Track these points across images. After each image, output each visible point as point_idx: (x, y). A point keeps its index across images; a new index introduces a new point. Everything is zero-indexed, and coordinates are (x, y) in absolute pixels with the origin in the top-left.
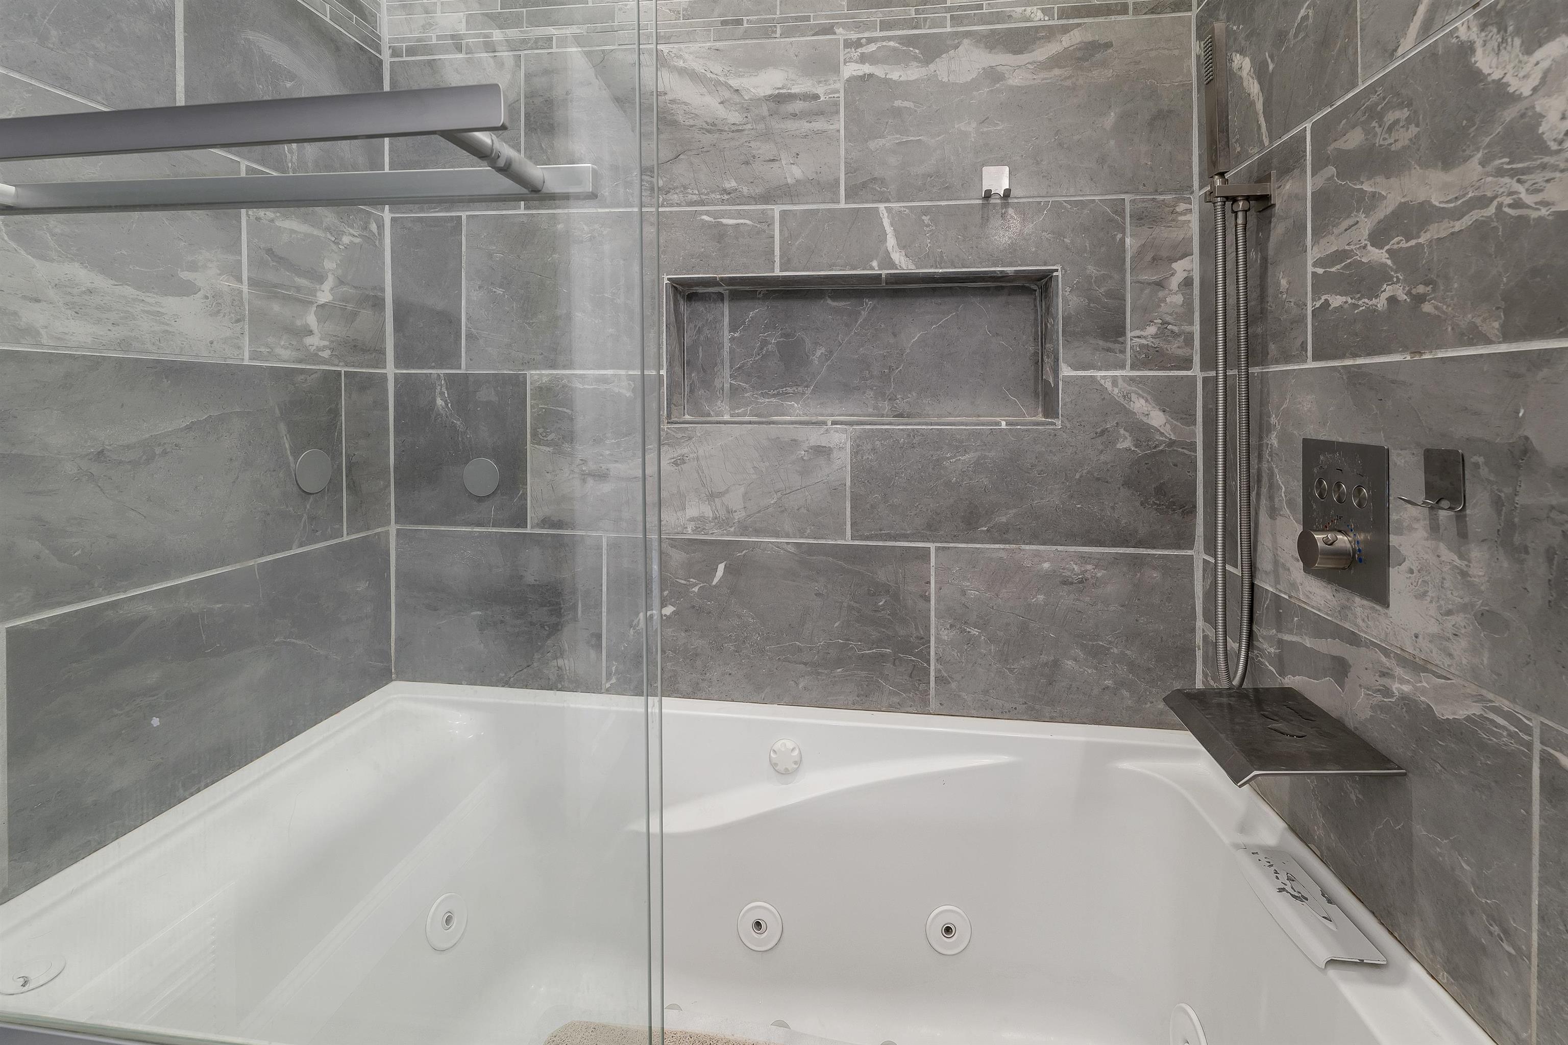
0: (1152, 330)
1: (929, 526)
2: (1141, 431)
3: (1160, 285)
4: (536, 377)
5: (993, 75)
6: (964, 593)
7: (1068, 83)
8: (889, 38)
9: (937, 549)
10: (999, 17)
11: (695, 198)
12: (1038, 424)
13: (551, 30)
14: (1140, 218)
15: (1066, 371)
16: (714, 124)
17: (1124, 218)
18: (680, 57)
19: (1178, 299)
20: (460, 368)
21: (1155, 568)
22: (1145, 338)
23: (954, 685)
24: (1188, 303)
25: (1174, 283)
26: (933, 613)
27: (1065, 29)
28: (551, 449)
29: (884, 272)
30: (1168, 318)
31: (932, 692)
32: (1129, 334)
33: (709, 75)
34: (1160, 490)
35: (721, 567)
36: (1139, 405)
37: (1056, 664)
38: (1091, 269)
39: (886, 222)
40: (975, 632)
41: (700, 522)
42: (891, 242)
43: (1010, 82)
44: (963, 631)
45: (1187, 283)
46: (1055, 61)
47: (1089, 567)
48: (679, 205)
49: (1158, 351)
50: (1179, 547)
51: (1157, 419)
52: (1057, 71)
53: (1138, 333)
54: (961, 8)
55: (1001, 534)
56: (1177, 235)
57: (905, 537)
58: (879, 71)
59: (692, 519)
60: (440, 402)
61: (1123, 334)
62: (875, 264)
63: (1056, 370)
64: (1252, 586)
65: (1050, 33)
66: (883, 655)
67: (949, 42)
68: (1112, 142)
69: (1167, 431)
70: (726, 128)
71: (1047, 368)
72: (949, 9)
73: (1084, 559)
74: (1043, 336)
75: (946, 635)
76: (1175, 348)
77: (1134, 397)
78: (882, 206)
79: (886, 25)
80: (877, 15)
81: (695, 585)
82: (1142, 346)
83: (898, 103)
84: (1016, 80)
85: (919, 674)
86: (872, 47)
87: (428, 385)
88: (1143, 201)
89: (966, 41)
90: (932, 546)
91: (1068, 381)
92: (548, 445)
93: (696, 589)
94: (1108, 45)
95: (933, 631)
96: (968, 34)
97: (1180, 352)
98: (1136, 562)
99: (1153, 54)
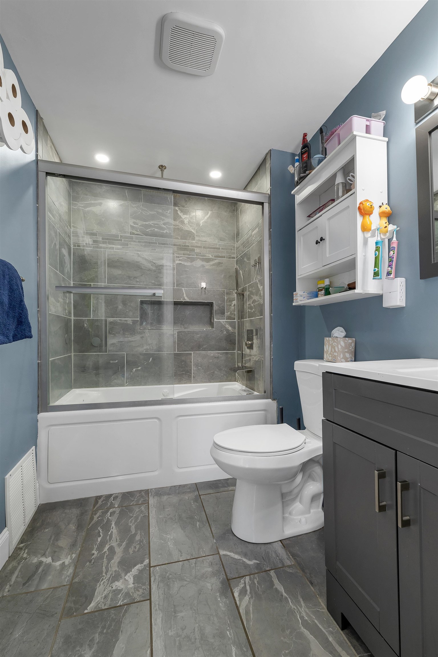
0: (229, 313)
1: (192, 349)
2: (227, 330)
3: (230, 305)
4: (110, 320)
5: (203, 266)
6: (198, 361)
7: (216, 269)
8: (185, 257)
9: (193, 353)
10: (204, 256)
11: (146, 284)
12: (211, 329)
13: (114, 246)
14: (227, 294)
15: (215, 320)
16: (150, 269)
17: (225, 293)
18: (143, 255)
19: (233, 308)
20: (91, 318)
21: (229, 354)
22: (228, 314)
23: (196, 378)
24: (235, 309)
25: (233, 305)
26: (192, 365)
27: (215, 259)
28: (113, 335)
29: (183, 301)
30: (232, 311)
31: (192, 379)
32: (226, 314)
33: (149, 259)
34: (230, 341)
35: (151, 359)
36: (227, 326)
37: (214, 372)
38: (219, 302)
39: (184, 291)
40: (200, 368)
41: (147, 350)
42: (185, 295)
43: (206, 268)
44: (198, 368)
45: (235, 305)
46: (213, 265)
47: (219, 355)
48: (142, 285)
49: (230, 316)
50: (233, 351)
51: (230, 328)
52: (214, 267)
53: (227, 313)
54: (197, 253)
55: (204, 350)
56: (233, 297)
57: (187, 351)
58: (182, 263)
59: (145, 349)
60: (85, 325)
61: (225, 314)
62: (182, 299)
63: (214, 320)
64: (242, 353)
65: (213, 260)
66: (183, 373)
67: (195, 259)
68: (223, 280)
69: (231, 330)
70: (152, 270)
71: (212, 319)
72: (195, 253)
73: (218, 353)
74: (211, 313)
75: (195, 369)
76: (233, 316)
77: (226, 324)
78: (183, 288)
79: (184, 254)
80: (182, 252)
81: (145, 363)
82: (227, 316)
83: (186, 269)
84: (207, 267)
85: (190, 376)
86: (181, 258)
87: (83, 321)
88: (228, 291)
89: (198, 259)
90: (192, 352)
91: (216, 322)
92: (113, 334)
93: (146, 363)
94: (222, 263)
95: (192, 368)
96: (199, 258)
97: (233, 317)
98: (227, 353)
99: (229, 265)
